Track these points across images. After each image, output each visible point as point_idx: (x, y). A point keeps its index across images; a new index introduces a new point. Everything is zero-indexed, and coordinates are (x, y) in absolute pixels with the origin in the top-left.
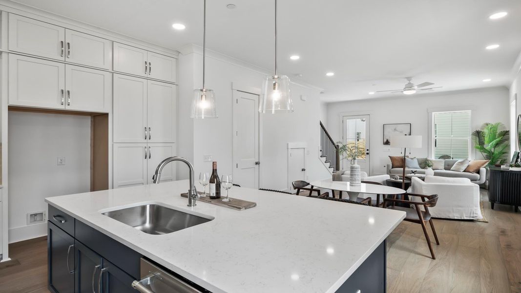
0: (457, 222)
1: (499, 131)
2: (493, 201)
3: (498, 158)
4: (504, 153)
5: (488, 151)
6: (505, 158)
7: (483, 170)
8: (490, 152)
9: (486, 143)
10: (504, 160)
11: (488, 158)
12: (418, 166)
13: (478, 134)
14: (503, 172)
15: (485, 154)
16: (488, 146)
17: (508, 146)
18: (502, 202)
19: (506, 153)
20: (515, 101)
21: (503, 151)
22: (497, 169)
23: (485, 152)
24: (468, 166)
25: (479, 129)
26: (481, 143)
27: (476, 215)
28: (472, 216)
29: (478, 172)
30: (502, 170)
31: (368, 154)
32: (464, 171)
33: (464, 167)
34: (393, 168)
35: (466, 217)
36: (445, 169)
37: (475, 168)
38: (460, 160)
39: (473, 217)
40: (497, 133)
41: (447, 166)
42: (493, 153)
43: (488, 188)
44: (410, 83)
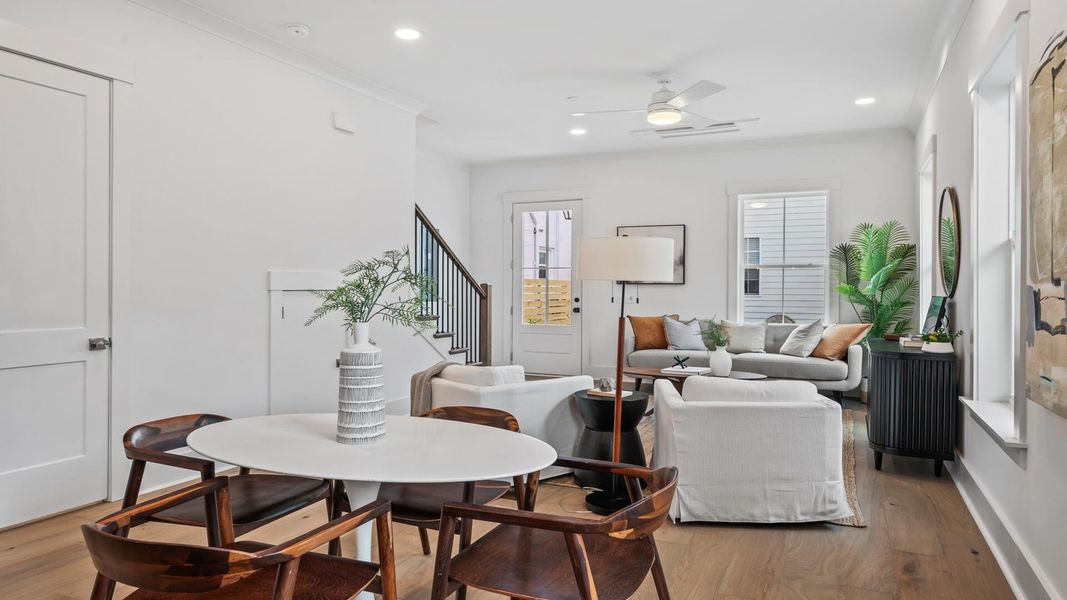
0: (775, 534)
1: (892, 246)
2: (878, 442)
3: (890, 318)
4: (904, 304)
5: (868, 300)
6: (907, 317)
7: (856, 351)
8: (872, 302)
9: (863, 276)
10: (905, 323)
11: (867, 317)
12: (701, 344)
13: (845, 253)
14: (906, 357)
15: (861, 308)
16: (867, 287)
17: (914, 285)
18: (903, 450)
19: (907, 303)
20: (932, 155)
21: (902, 300)
22: (890, 348)
23: (860, 303)
24: (822, 340)
25: (847, 241)
26: (853, 279)
27: (833, 507)
28: (819, 510)
29: (844, 357)
30: (903, 351)
31: (577, 310)
32: (811, 355)
33: (811, 345)
34: (636, 349)
35: (804, 514)
36: (768, 350)
37: (838, 347)
38: (802, 326)
39: (823, 514)
40: (889, 252)
41: (771, 342)
42: (879, 306)
43: (869, 399)
44: (663, 91)
